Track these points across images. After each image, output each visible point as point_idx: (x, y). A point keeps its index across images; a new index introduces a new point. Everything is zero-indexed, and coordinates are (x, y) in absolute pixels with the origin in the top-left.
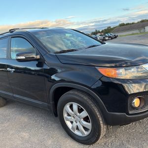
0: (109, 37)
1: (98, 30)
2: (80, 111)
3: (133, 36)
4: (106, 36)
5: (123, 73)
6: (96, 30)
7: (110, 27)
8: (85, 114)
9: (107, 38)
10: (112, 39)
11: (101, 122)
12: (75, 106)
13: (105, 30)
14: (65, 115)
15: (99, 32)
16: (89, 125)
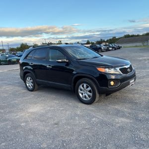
0: (113, 48)
1: (103, 39)
2: (87, 87)
3: (136, 48)
4: (110, 47)
5: (107, 70)
6: (101, 39)
7: (115, 37)
8: (89, 89)
9: (110, 49)
10: (115, 49)
11: (97, 92)
12: (85, 85)
13: (110, 39)
14: (79, 91)
15: (104, 41)
16: (91, 94)
